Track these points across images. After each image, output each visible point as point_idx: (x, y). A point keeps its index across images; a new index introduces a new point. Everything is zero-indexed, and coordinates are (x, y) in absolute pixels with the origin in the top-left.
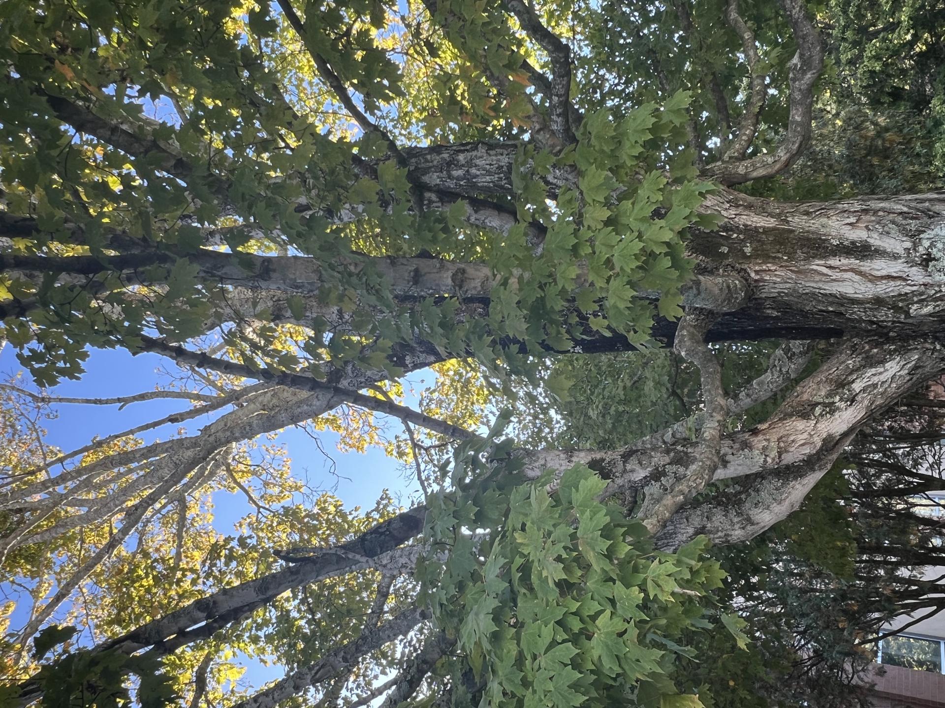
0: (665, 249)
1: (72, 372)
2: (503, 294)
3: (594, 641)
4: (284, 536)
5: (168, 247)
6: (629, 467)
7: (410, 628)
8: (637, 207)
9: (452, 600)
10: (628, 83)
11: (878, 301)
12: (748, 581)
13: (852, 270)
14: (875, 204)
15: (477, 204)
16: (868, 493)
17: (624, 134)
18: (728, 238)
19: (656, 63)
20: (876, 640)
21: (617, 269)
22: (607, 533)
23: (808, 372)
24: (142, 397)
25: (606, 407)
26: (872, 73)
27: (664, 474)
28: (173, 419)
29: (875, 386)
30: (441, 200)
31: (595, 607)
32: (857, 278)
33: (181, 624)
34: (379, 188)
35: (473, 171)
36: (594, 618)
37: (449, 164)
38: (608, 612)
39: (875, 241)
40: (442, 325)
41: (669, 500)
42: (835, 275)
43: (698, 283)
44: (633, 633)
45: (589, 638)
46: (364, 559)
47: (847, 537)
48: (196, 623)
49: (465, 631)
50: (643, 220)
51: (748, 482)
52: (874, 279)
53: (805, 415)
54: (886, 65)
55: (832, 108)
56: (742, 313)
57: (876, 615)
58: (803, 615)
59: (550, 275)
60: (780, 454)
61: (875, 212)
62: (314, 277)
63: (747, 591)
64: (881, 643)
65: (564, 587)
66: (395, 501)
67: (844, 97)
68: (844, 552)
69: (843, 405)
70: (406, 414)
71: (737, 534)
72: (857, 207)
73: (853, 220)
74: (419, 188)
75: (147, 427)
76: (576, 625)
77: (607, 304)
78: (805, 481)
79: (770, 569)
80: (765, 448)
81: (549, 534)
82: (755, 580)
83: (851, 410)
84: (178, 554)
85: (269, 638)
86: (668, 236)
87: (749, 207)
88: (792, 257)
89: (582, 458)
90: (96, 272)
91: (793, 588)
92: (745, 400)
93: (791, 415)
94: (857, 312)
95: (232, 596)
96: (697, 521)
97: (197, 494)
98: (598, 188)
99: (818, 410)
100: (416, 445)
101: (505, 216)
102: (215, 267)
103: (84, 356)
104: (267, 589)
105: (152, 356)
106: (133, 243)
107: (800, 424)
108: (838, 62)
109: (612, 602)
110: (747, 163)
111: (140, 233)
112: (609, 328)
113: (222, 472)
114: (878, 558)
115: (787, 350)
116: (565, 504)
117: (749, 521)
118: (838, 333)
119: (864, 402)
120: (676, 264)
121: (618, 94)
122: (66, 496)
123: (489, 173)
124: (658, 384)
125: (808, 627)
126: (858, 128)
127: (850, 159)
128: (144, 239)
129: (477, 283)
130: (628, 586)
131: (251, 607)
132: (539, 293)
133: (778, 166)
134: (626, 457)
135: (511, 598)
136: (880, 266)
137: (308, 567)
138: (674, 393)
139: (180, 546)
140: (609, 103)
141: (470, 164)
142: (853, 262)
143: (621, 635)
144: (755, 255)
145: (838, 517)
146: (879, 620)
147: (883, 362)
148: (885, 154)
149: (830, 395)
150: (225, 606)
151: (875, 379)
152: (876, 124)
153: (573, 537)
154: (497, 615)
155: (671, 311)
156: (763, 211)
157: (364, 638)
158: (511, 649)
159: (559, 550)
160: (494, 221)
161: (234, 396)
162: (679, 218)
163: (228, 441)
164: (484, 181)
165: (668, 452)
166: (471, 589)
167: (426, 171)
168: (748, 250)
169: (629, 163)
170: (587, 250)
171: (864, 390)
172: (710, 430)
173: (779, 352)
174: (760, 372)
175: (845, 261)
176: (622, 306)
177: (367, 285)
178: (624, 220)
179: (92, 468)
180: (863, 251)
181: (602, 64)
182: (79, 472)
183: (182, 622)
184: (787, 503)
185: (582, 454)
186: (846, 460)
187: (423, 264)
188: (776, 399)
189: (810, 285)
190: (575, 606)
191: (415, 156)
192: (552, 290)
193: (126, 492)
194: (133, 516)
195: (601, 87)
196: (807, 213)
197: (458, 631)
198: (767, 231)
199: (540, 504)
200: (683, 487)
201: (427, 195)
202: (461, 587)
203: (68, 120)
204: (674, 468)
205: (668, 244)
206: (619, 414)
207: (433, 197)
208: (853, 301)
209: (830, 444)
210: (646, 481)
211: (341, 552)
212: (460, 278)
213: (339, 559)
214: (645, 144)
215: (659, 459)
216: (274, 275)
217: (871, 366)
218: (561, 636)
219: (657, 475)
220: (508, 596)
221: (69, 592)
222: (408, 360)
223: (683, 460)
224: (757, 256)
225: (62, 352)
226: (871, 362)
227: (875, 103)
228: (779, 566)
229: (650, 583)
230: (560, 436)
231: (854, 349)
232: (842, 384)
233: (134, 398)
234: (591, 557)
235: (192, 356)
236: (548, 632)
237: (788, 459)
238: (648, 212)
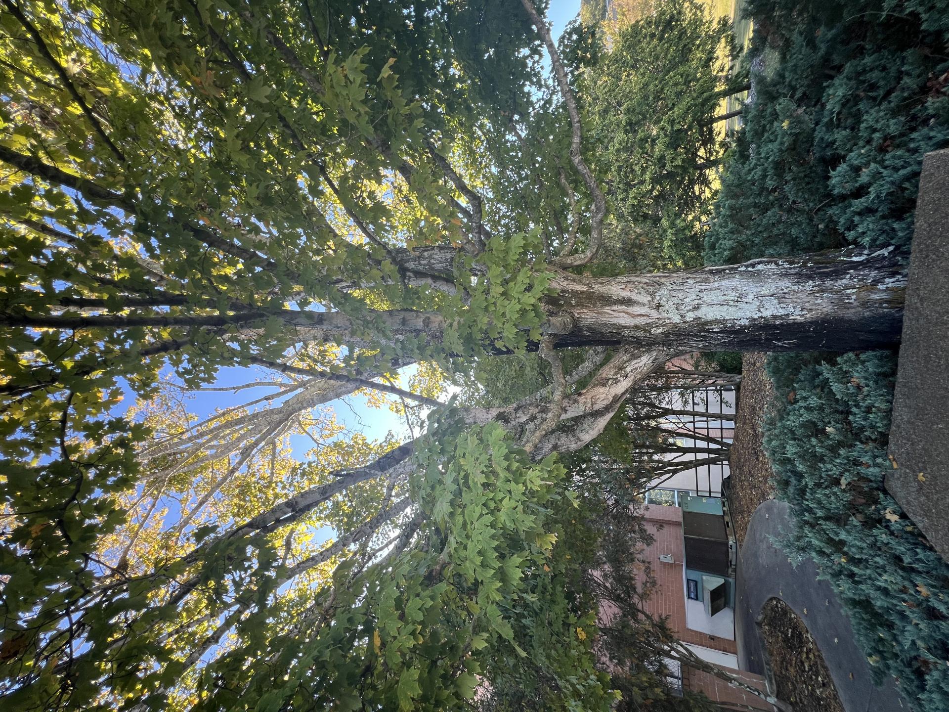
0: (531, 308)
1: (209, 379)
2: (450, 332)
3: (501, 513)
4: (334, 458)
5: (264, 309)
6: (518, 415)
7: (406, 507)
8: (517, 286)
9: (428, 495)
10: (512, 211)
11: (637, 327)
12: (580, 467)
13: (624, 312)
14: (633, 279)
15: (435, 278)
16: (638, 418)
17: (510, 248)
18: (563, 296)
19: (526, 203)
20: (644, 493)
21: (508, 317)
22: (506, 458)
23: (606, 361)
24: (248, 386)
25: (506, 382)
26: (633, 205)
27: (536, 418)
28: (267, 399)
29: (636, 369)
30: (416, 277)
31: (501, 495)
32: (626, 316)
33: (277, 516)
34: (382, 274)
35: (432, 261)
36: (501, 501)
37: (420, 257)
38: (508, 498)
39: (634, 297)
40: (418, 348)
41: (538, 434)
42: (615, 314)
43: (549, 321)
44: (520, 507)
45: (499, 511)
46: (380, 473)
47: (628, 443)
48: (286, 514)
49: (435, 511)
50: (520, 292)
51: (577, 420)
52: (634, 316)
53: (604, 385)
54: (639, 202)
55: (615, 222)
56: (572, 333)
57: (644, 480)
58: (609, 482)
59: (475, 321)
60: (592, 405)
61: (634, 283)
62: (348, 323)
63: (580, 472)
64: (647, 494)
65: (485, 485)
66: (396, 437)
67: (620, 217)
68: (626, 450)
69: (621, 379)
70: (401, 393)
71: (573, 446)
72: (625, 280)
73: (623, 286)
74: (403, 271)
75: (252, 403)
76: (492, 505)
77: (505, 334)
78: (605, 417)
79: (591, 460)
80: (585, 403)
81: (478, 459)
82: (584, 466)
83: (625, 381)
84: (272, 474)
85: (327, 517)
86: (533, 301)
87: (574, 280)
88: (594, 305)
89: (494, 412)
90: (223, 325)
91: (603, 469)
92: (576, 377)
93: (597, 385)
94: (627, 332)
95: (306, 498)
96: (553, 441)
97: (281, 438)
98: (497, 276)
99: (610, 382)
100: (406, 406)
101: (450, 284)
102: (292, 319)
103: (216, 370)
104: (326, 493)
105: (255, 367)
106: (243, 307)
107: (602, 390)
108: (617, 200)
109: (510, 492)
110: (572, 257)
111: (248, 301)
112: (505, 346)
113: (296, 425)
114: (645, 451)
115: (595, 351)
116: (486, 443)
117: (578, 439)
118: (619, 343)
119: (632, 377)
120: (537, 315)
121: (508, 217)
122: (203, 444)
123: (441, 262)
124: (533, 369)
125: (611, 488)
126: (627, 234)
127: (623, 249)
128: (250, 305)
129: (436, 324)
130: (517, 483)
131: (316, 503)
132: (469, 331)
133: (586, 260)
134: (516, 410)
135: (459, 493)
136: (637, 310)
137: (349, 479)
138: (541, 373)
139: (273, 468)
140: (503, 222)
141: (430, 257)
142: (624, 308)
143: (515, 509)
144: (577, 305)
145: (623, 432)
146: (645, 482)
147: (640, 357)
148: (640, 247)
149: (616, 374)
150: (302, 503)
151: (637, 366)
152: (635, 232)
153: (490, 460)
154: (452, 503)
155: (535, 337)
156: (580, 282)
157: (381, 515)
158: (459, 519)
159: (482, 467)
160: (444, 287)
161: (302, 384)
162: (538, 291)
163: (300, 410)
164: (438, 266)
165: (537, 406)
166: (438, 488)
167: (407, 261)
168: (573, 302)
169: (512, 263)
170: (492, 308)
171: (631, 371)
172: (557, 396)
173: (591, 352)
174: (583, 361)
175: (620, 307)
176: (511, 337)
177: (377, 328)
178: (510, 292)
179: (219, 428)
180: (628, 302)
181: (499, 201)
182: (211, 431)
183: (278, 515)
184: (596, 429)
185: (494, 409)
186: (627, 401)
187: (408, 315)
188: (591, 374)
189: (604, 319)
190: (491, 495)
191: (400, 253)
192: (475, 329)
193: (239, 440)
194: (246, 453)
195: (498, 213)
196: (602, 283)
197: (432, 510)
198: (582, 293)
199: (473, 443)
200: (544, 426)
201: (408, 273)
202: (433, 488)
203: (204, 241)
204: (541, 415)
205: (533, 305)
206: (513, 385)
207: (411, 274)
208: (625, 327)
209: (616, 399)
210: (527, 422)
211: (367, 470)
212: (427, 322)
213: (366, 474)
214: (520, 254)
215: (533, 410)
216: (325, 322)
217: (635, 359)
218: (485, 511)
219: (532, 419)
220: (458, 492)
221: (207, 500)
222: (400, 361)
223: (545, 410)
224: (578, 305)
225: (202, 368)
226: (634, 357)
227: (635, 220)
228: (596, 458)
229: (528, 481)
230: (483, 397)
231: (626, 351)
232: (621, 369)
233: (243, 387)
234: (499, 470)
235: (279, 366)
236: (478, 510)
237: (596, 407)
238: (523, 288)
